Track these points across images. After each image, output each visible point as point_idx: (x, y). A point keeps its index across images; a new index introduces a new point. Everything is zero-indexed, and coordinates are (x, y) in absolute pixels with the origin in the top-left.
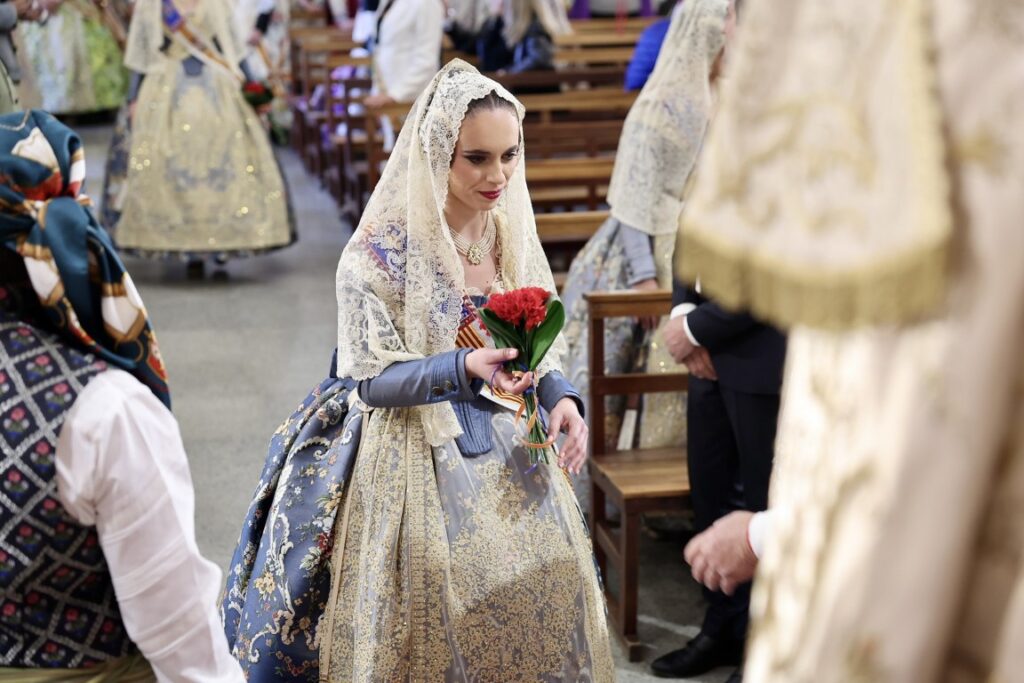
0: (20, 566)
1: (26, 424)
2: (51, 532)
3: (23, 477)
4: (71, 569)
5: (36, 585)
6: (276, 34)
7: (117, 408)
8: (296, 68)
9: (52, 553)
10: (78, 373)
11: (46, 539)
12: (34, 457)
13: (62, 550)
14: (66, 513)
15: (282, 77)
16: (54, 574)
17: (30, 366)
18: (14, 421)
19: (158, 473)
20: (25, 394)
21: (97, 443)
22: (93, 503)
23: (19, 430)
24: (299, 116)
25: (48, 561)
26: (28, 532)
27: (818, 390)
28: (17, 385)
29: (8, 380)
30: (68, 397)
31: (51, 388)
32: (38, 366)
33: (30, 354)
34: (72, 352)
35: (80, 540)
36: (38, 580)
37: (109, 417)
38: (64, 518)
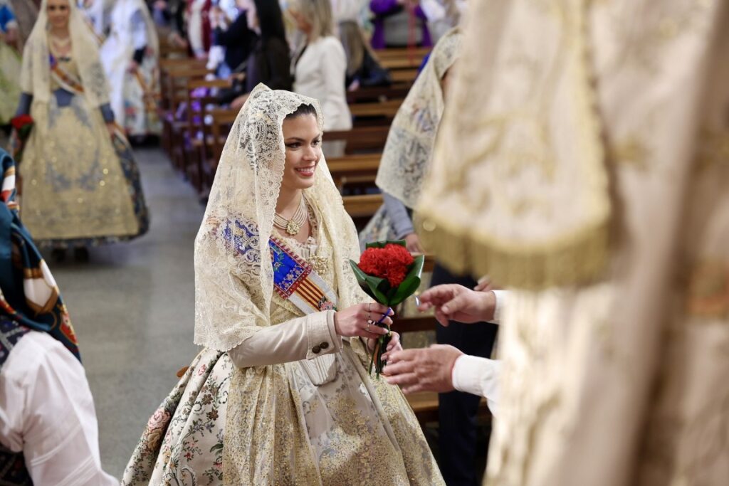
6: (149, 64)
7: (40, 360)
8: (164, 89)
15: (154, 96)
21: (26, 388)
22: (21, 435)
24: (167, 125)
37: (34, 368)
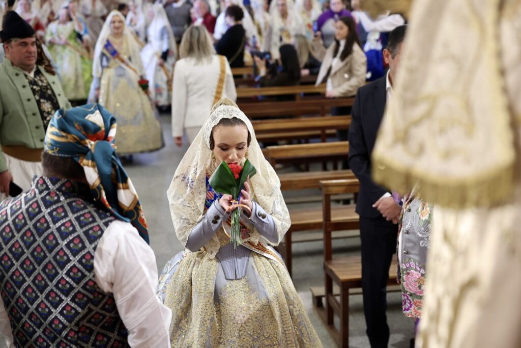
0: (77, 313)
1: (80, 245)
2: (91, 297)
3: (79, 270)
4: (101, 314)
5: (84, 322)
9: (92, 306)
10: (104, 221)
11: (89, 300)
12: (84, 261)
13: (96, 305)
14: (98, 287)
16: (93, 317)
17: (82, 218)
18: (75, 244)
19: (141, 268)
20: (80, 231)
23: (77, 248)
25: (90, 310)
26: (81, 296)
27: (446, 238)
28: (76, 227)
29: (72, 225)
30: (99, 233)
31: (92, 228)
32: (85, 218)
33: (81, 213)
34: (101, 211)
35: (105, 300)
36: (85, 320)
38: (97, 290)
